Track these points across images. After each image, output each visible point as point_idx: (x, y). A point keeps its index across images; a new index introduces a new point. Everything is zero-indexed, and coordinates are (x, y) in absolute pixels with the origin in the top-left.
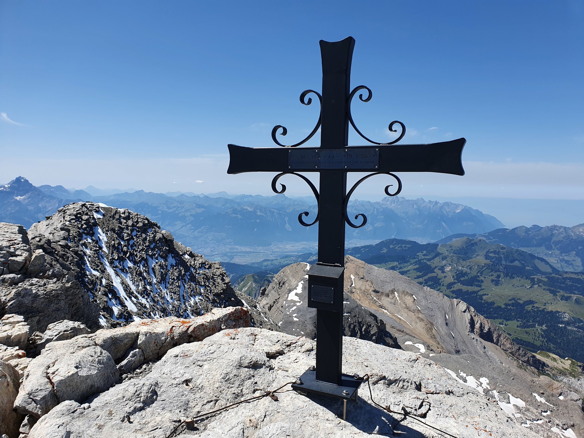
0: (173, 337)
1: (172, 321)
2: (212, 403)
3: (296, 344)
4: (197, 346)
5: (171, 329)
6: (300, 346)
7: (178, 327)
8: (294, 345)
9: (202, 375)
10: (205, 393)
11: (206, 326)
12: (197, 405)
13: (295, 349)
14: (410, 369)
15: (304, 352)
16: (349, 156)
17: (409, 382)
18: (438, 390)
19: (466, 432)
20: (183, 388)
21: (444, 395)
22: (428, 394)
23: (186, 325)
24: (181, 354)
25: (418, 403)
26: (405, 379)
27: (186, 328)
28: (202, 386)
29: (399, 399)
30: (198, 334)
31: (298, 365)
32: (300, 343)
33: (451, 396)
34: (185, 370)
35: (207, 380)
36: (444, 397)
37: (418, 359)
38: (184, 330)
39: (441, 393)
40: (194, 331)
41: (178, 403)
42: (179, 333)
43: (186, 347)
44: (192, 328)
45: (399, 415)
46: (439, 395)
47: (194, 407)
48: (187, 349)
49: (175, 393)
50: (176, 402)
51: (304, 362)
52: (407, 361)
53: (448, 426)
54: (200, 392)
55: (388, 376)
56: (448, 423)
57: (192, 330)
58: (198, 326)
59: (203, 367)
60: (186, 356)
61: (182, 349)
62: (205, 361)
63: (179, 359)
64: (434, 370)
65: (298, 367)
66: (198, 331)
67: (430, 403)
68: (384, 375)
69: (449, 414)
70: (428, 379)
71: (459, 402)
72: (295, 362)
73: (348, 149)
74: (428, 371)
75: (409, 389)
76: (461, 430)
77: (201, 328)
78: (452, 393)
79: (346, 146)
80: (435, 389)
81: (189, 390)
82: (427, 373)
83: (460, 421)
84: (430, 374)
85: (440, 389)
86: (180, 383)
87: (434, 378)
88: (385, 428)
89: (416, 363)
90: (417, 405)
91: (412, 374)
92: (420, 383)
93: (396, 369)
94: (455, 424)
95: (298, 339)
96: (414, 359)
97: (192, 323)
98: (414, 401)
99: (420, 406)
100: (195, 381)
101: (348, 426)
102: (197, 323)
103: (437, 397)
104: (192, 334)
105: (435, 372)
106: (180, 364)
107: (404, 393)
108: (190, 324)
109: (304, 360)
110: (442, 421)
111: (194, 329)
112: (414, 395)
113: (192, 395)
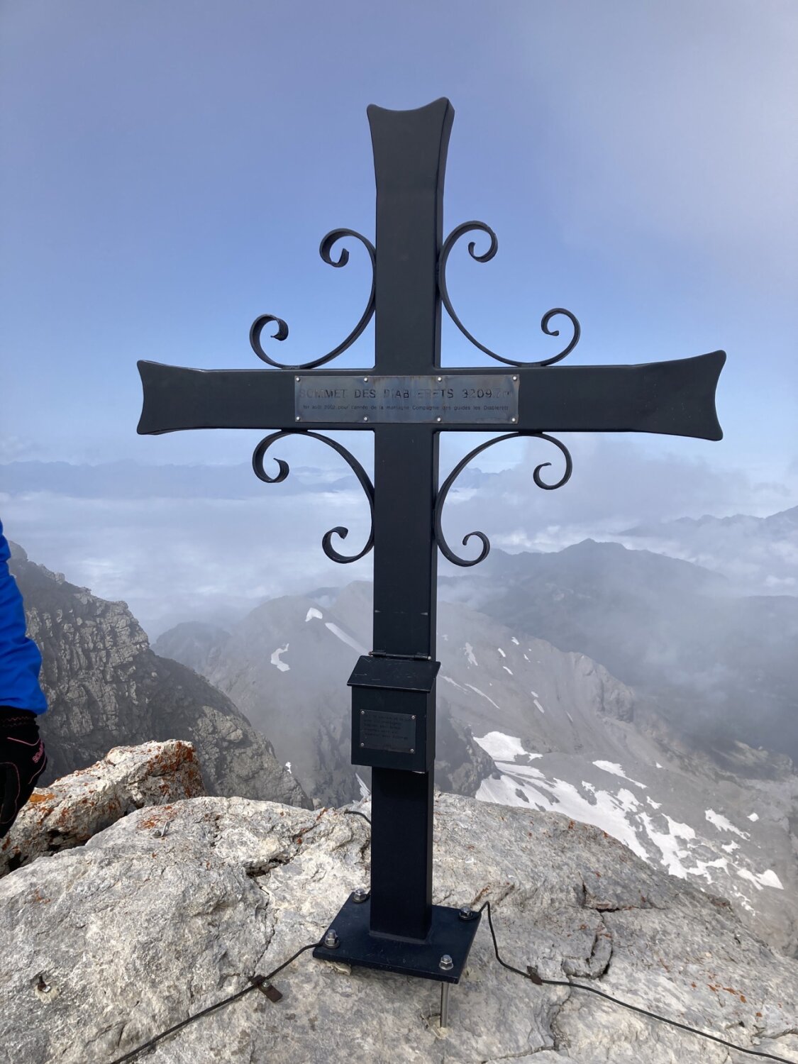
0: (9, 842)
2: (110, 1032)
3: (315, 829)
4: (71, 869)
6: (324, 836)
8: (309, 835)
9: (84, 954)
10: (93, 1008)
11: (93, 804)
12: (70, 1047)
13: (312, 846)
14: (558, 855)
15: (334, 850)
16: (445, 393)
17: (562, 891)
18: (622, 900)
19: (696, 1002)
20: (33, 999)
21: (635, 910)
22: (603, 914)
23: (42, 805)
24: (28, 895)
25: (589, 943)
26: (555, 883)
27: (41, 814)
28: (84, 988)
29: (550, 937)
30: (74, 828)
31: (323, 888)
32: (322, 828)
33: (648, 910)
34: (39, 944)
35: (98, 969)
36: (636, 916)
37: (569, 827)
38: (36, 821)
39: (629, 906)
40: (62, 820)
41: (18, 1048)
42: (24, 829)
43: (40, 874)
44: (58, 811)
45: (559, 988)
46: (625, 912)
47: (64, 1052)
48: (42, 879)
49: (10, 1018)
50: (13, 1045)
51: (337, 878)
52: (550, 836)
53: (659, 994)
54: (77, 1004)
55: (521, 883)
56: (657, 985)
57: (58, 817)
58: (72, 805)
59: (86, 929)
60: (40, 899)
61: (28, 882)
62: (90, 913)
63: (21, 911)
64: (606, 850)
65: (324, 895)
66: (73, 819)
67: (611, 937)
68: (512, 884)
69: (653, 960)
70: (598, 875)
71: (665, 924)
72: (314, 881)
73: (444, 376)
74: (594, 855)
75: (565, 908)
76: (686, 998)
77: (80, 811)
78: (649, 901)
79: (437, 370)
80: (615, 898)
81: (48, 1002)
82: (593, 859)
83: (677, 974)
84: (598, 861)
85: (626, 896)
86: (24, 987)
87: (610, 871)
88: (536, 1033)
89: (569, 838)
90: (587, 949)
91: (565, 868)
92: (584, 887)
93: (532, 861)
94: (670, 985)
95: (319, 818)
96: (563, 829)
97: (58, 800)
98: (580, 937)
99: (593, 948)
100: (64, 976)
101: (455, 1047)
102: (70, 797)
103: (621, 917)
104: (59, 827)
105: (606, 855)
106: (23, 926)
107: (555, 920)
108: (51, 803)
109: (334, 872)
110: (643, 981)
111: (63, 815)
112: (577, 921)
113: (56, 1017)
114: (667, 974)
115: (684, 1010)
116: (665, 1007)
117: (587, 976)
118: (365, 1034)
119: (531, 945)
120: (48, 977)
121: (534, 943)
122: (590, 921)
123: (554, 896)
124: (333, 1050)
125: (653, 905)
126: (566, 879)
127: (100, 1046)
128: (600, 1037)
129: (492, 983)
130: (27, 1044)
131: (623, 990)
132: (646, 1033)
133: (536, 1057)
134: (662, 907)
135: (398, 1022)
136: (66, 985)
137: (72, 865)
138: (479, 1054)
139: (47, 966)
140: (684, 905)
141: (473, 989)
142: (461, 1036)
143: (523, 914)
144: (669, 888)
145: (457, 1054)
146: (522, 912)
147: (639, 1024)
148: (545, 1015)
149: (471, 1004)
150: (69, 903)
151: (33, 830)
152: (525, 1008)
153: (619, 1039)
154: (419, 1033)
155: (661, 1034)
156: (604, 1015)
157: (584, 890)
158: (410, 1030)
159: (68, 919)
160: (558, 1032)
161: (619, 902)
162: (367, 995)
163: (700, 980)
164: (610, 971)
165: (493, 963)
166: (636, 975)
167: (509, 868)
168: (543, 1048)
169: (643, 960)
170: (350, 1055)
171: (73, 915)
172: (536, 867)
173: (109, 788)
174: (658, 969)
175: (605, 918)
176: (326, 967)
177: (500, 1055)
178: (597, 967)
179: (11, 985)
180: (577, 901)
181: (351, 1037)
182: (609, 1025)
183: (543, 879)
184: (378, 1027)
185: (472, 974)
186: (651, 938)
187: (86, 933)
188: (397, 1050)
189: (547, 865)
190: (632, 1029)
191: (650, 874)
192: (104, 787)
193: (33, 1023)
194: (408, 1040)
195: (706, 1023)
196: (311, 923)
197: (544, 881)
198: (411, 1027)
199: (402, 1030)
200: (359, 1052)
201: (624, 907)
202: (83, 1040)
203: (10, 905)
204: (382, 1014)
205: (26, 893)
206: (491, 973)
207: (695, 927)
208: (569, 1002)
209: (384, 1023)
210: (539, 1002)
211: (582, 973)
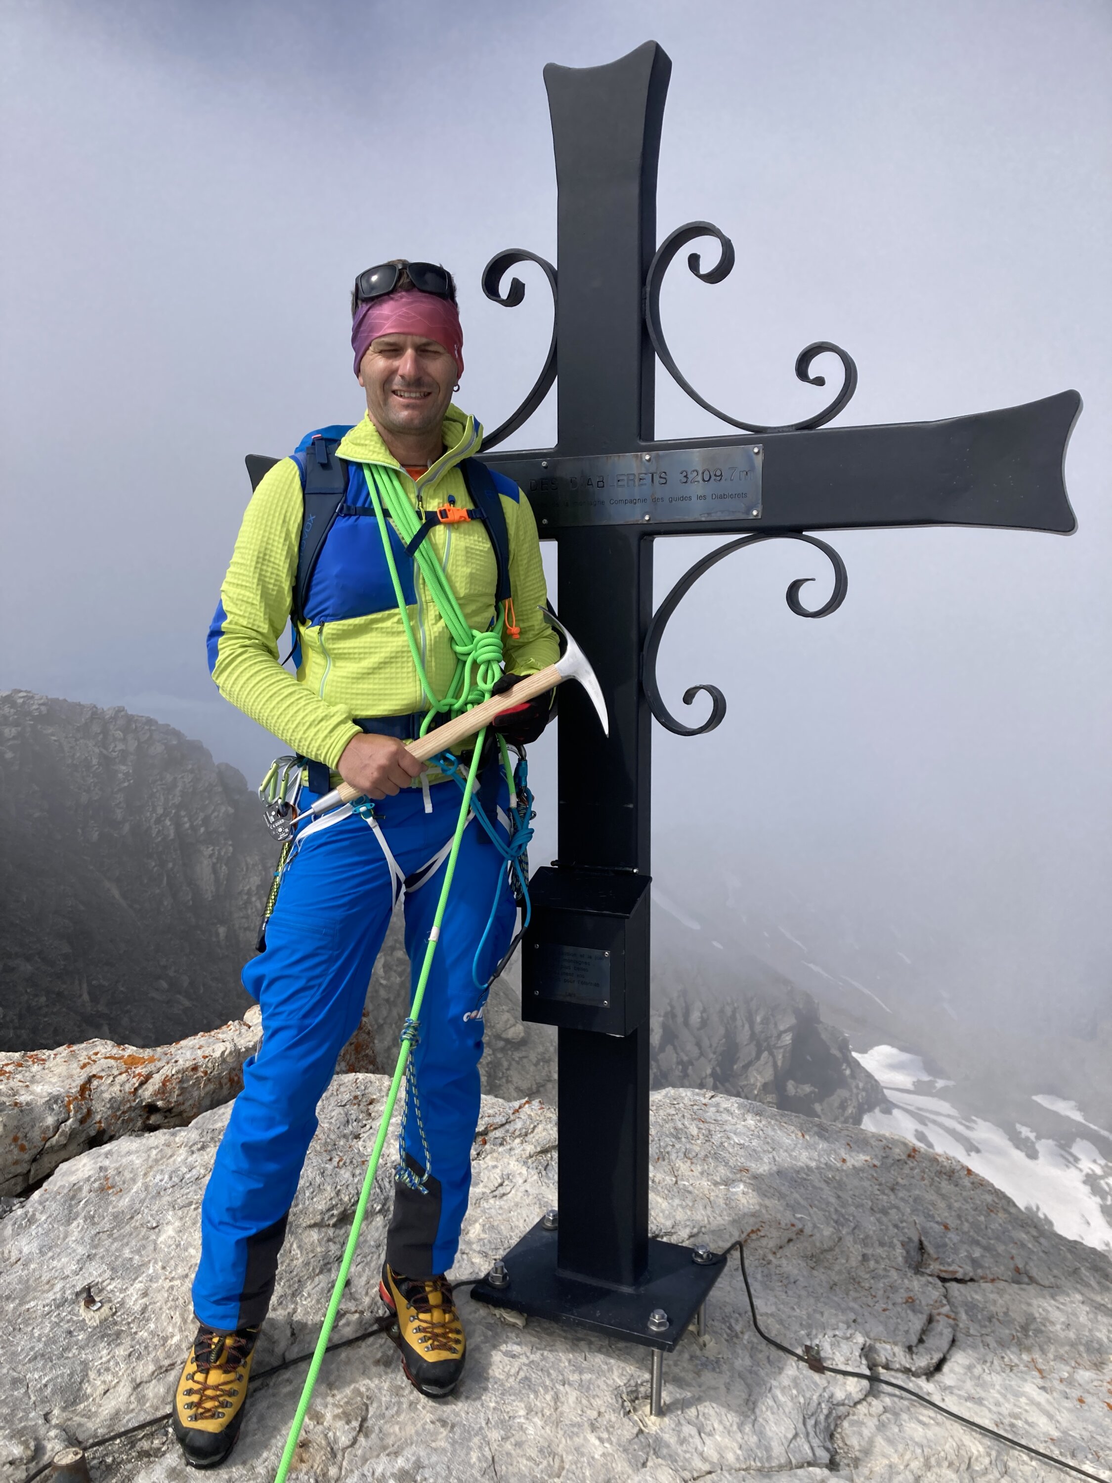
0: (89, 1112)
1: (94, 1057)
3: (507, 1126)
4: (154, 1152)
5: (85, 1088)
6: (520, 1136)
7: (111, 1078)
8: (498, 1133)
9: (151, 1265)
10: (153, 1337)
11: (206, 1073)
12: (115, 1387)
13: (501, 1149)
14: (883, 1193)
15: (531, 1156)
16: (656, 478)
17: (882, 1244)
18: (981, 1267)
19: (1080, 1425)
20: (75, 1318)
21: (1002, 1285)
22: (948, 1285)
23: (138, 1071)
24: (95, 1181)
25: (917, 1323)
26: (871, 1233)
27: (136, 1082)
28: (144, 1310)
29: (852, 1309)
30: (178, 1104)
31: (506, 1207)
32: (519, 1125)
33: (1024, 1286)
34: (96, 1247)
35: (167, 1284)
36: (1001, 1292)
37: (909, 1156)
38: (127, 1090)
39: (990, 1277)
40: (162, 1091)
41: (44, 1382)
42: (110, 1100)
43: (115, 1156)
44: (157, 1079)
45: (852, 1380)
46: (984, 1285)
47: (105, 1393)
48: (117, 1161)
49: (39, 1340)
50: (37, 1377)
51: (528, 1195)
52: (875, 1166)
53: (1020, 1408)
54: (133, 1330)
55: (815, 1226)
56: (1017, 1395)
57: (157, 1087)
58: (177, 1072)
59: (160, 1231)
60: (109, 1188)
61: (99, 1164)
62: (168, 1210)
63: (83, 1202)
64: (964, 1193)
65: (504, 1216)
66: (177, 1093)
67: (954, 1319)
68: (800, 1226)
69: (1021, 1359)
70: (946, 1227)
71: (1050, 1309)
72: (495, 1197)
73: (656, 453)
74: (943, 1199)
75: (885, 1269)
76: (1065, 1418)
77: (188, 1081)
78: (1027, 1273)
79: (648, 444)
80: (969, 1262)
81: (95, 1324)
82: (942, 1205)
83: (1056, 1383)
84: (950, 1207)
85: (988, 1262)
86: (66, 1301)
87: (966, 1225)
88: (801, 1440)
89: (906, 1171)
90: (912, 1331)
91: (893, 1212)
92: (921, 1242)
93: (839, 1197)
94: (1041, 1397)
95: (516, 1111)
96: (897, 1157)
97: (159, 1064)
98: (903, 1314)
99: (924, 1332)
100: (122, 1290)
101: (668, 1446)
102: (176, 1062)
103: (976, 1292)
104: (158, 1100)
105: (965, 1200)
106: (81, 1221)
107: (867, 1285)
108: (151, 1067)
109: (527, 1186)
110: (998, 1387)
111: (164, 1084)
112: (902, 1291)
113: (102, 1345)
114: (1041, 1382)
115: (1056, 1434)
116: (1026, 1427)
117: (907, 1371)
118: (530, 1410)
119: (818, 1316)
120: (101, 1291)
121: (822, 1314)
122: (923, 1293)
123: (869, 1251)
124: (481, 1428)
125: (1032, 1280)
126: (891, 1227)
127: (156, 1390)
128: (908, 1456)
129: (742, 1361)
130: (57, 1377)
131: (959, 1396)
132: (987, 1461)
133: (795, 1475)
134: (1047, 1283)
135: (584, 1401)
136: (122, 1303)
137: (157, 1147)
138: (704, 1459)
139: (100, 1275)
140: (1088, 1285)
141: (710, 1367)
142: (679, 1432)
143: (815, 1273)
144: (1065, 1259)
145: (670, 1456)
146: (813, 1268)
147: (976, 1446)
148: (822, 1417)
149: (703, 1388)
150: (142, 1196)
151: (123, 1101)
152: (790, 1404)
153: (939, 1465)
154: (613, 1419)
155: (1012, 1464)
156: (920, 1428)
157: (921, 1247)
158: (599, 1414)
159: (140, 1216)
160: (841, 1445)
161: (975, 1271)
162: (544, 1358)
163: (1093, 1394)
164: (946, 1368)
165: (749, 1336)
166: (987, 1378)
167: (799, 1204)
168: (810, 1464)
169: (1003, 1357)
170: (505, 1439)
171: (146, 1211)
172: (843, 1206)
173: (231, 1053)
174: (1026, 1373)
175: (950, 1291)
176: (488, 1314)
177: (738, 1466)
178: (923, 1361)
179: (50, 1296)
180: (906, 1262)
181: (511, 1414)
182: (925, 1442)
183: (852, 1225)
184: (552, 1404)
185: (711, 1345)
186: (1022, 1327)
187: (158, 1235)
188: (576, 1439)
189: (862, 1205)
190: (963, 1452)
191: (1035, 1234)
192: (223, 1053)
193: (70, 1350)
194: (594, 1428)
195: (1090, 1456)
196: (479, 1252)
197: (854, 1228)
198: (602, 1410)
199: (589, 1412)
200: (518, 1436)
201: (982, 1278)
202: (133, 1380)
203: (71, 1194)
204: (561, 1388)
205: (92, 1179)
206: (745, 1347)
207: (1099, 1318)
208: (865, 1403)
209: (563, 1399)
210: (815, 1397)
211: (898, 1366)
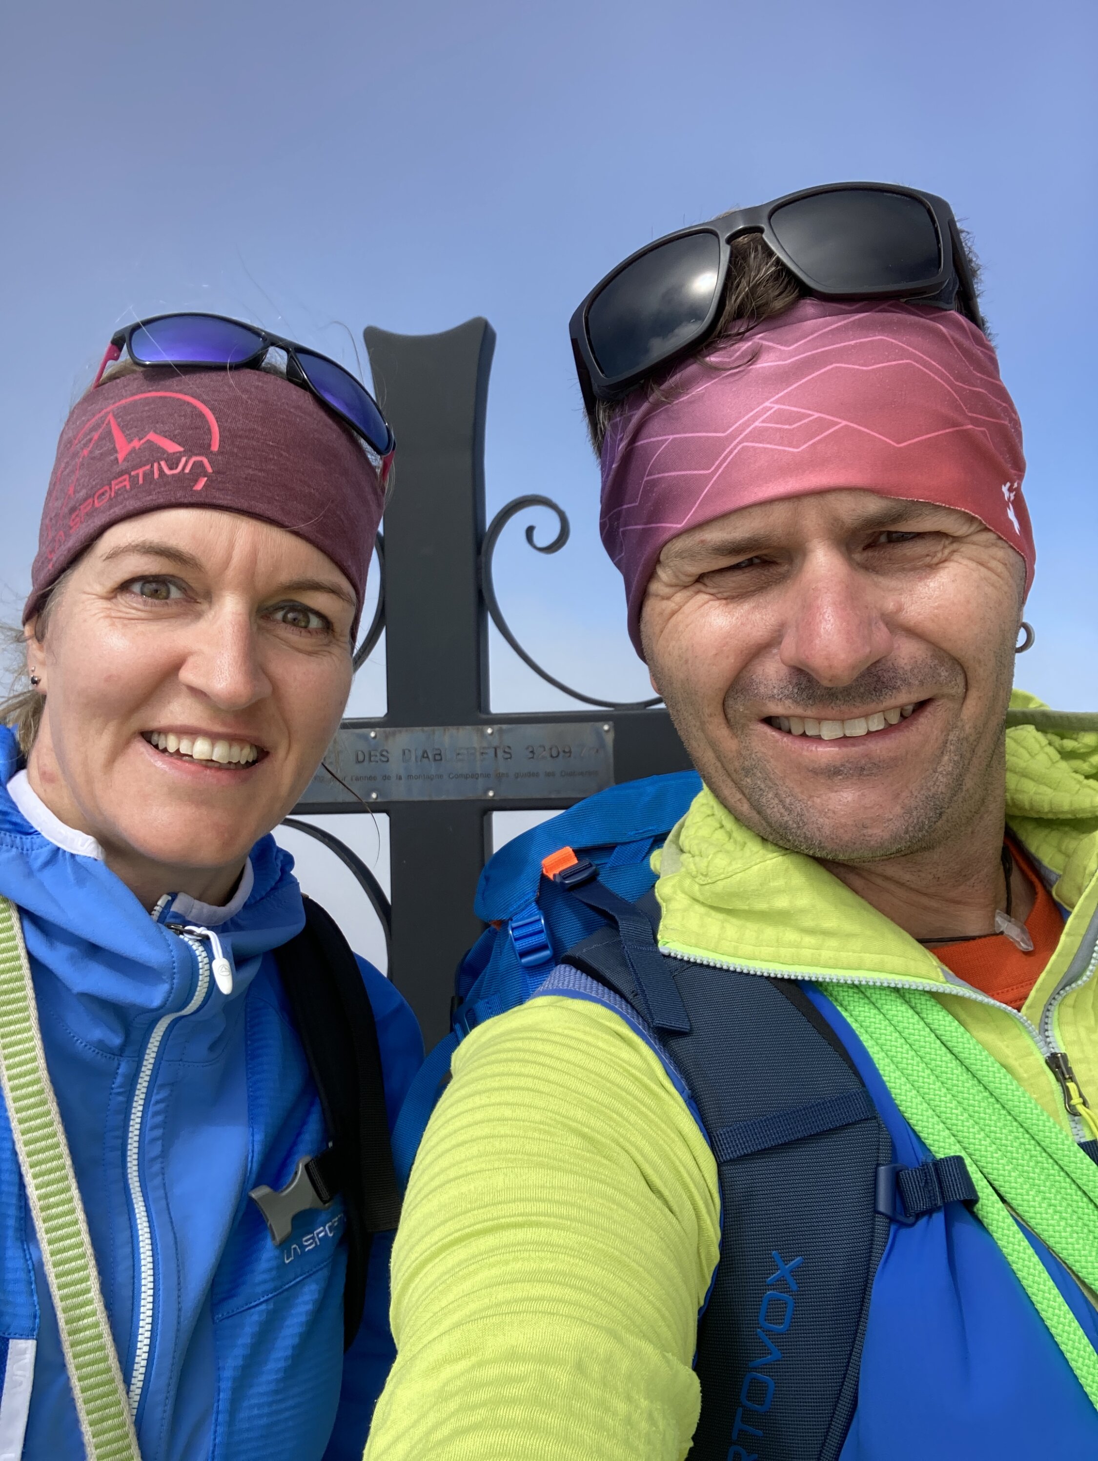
16: (500, 753)
73: (496, 727)
79: (484, 716)
